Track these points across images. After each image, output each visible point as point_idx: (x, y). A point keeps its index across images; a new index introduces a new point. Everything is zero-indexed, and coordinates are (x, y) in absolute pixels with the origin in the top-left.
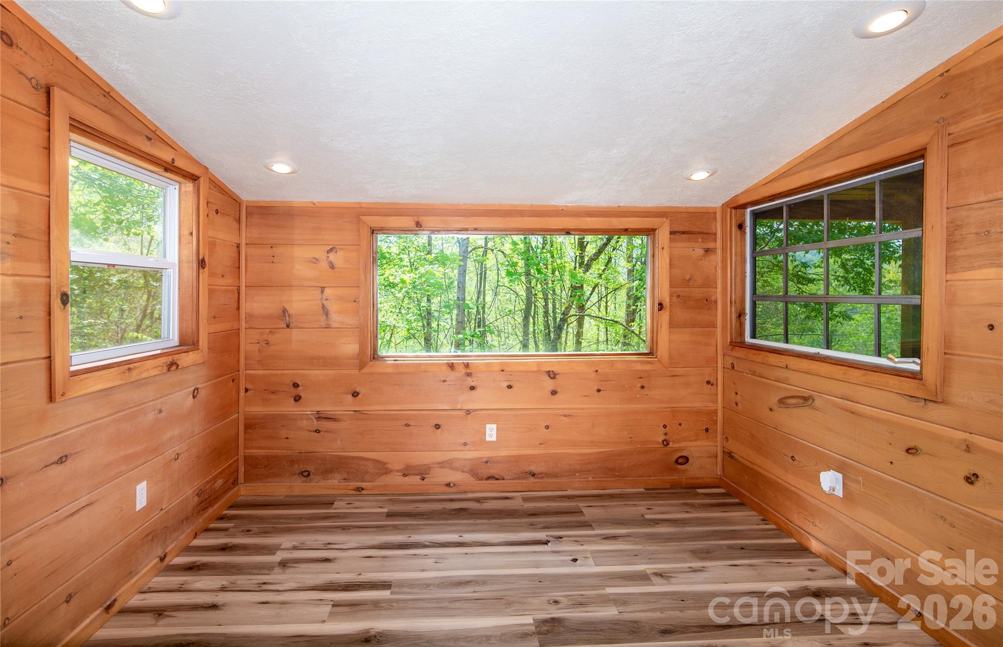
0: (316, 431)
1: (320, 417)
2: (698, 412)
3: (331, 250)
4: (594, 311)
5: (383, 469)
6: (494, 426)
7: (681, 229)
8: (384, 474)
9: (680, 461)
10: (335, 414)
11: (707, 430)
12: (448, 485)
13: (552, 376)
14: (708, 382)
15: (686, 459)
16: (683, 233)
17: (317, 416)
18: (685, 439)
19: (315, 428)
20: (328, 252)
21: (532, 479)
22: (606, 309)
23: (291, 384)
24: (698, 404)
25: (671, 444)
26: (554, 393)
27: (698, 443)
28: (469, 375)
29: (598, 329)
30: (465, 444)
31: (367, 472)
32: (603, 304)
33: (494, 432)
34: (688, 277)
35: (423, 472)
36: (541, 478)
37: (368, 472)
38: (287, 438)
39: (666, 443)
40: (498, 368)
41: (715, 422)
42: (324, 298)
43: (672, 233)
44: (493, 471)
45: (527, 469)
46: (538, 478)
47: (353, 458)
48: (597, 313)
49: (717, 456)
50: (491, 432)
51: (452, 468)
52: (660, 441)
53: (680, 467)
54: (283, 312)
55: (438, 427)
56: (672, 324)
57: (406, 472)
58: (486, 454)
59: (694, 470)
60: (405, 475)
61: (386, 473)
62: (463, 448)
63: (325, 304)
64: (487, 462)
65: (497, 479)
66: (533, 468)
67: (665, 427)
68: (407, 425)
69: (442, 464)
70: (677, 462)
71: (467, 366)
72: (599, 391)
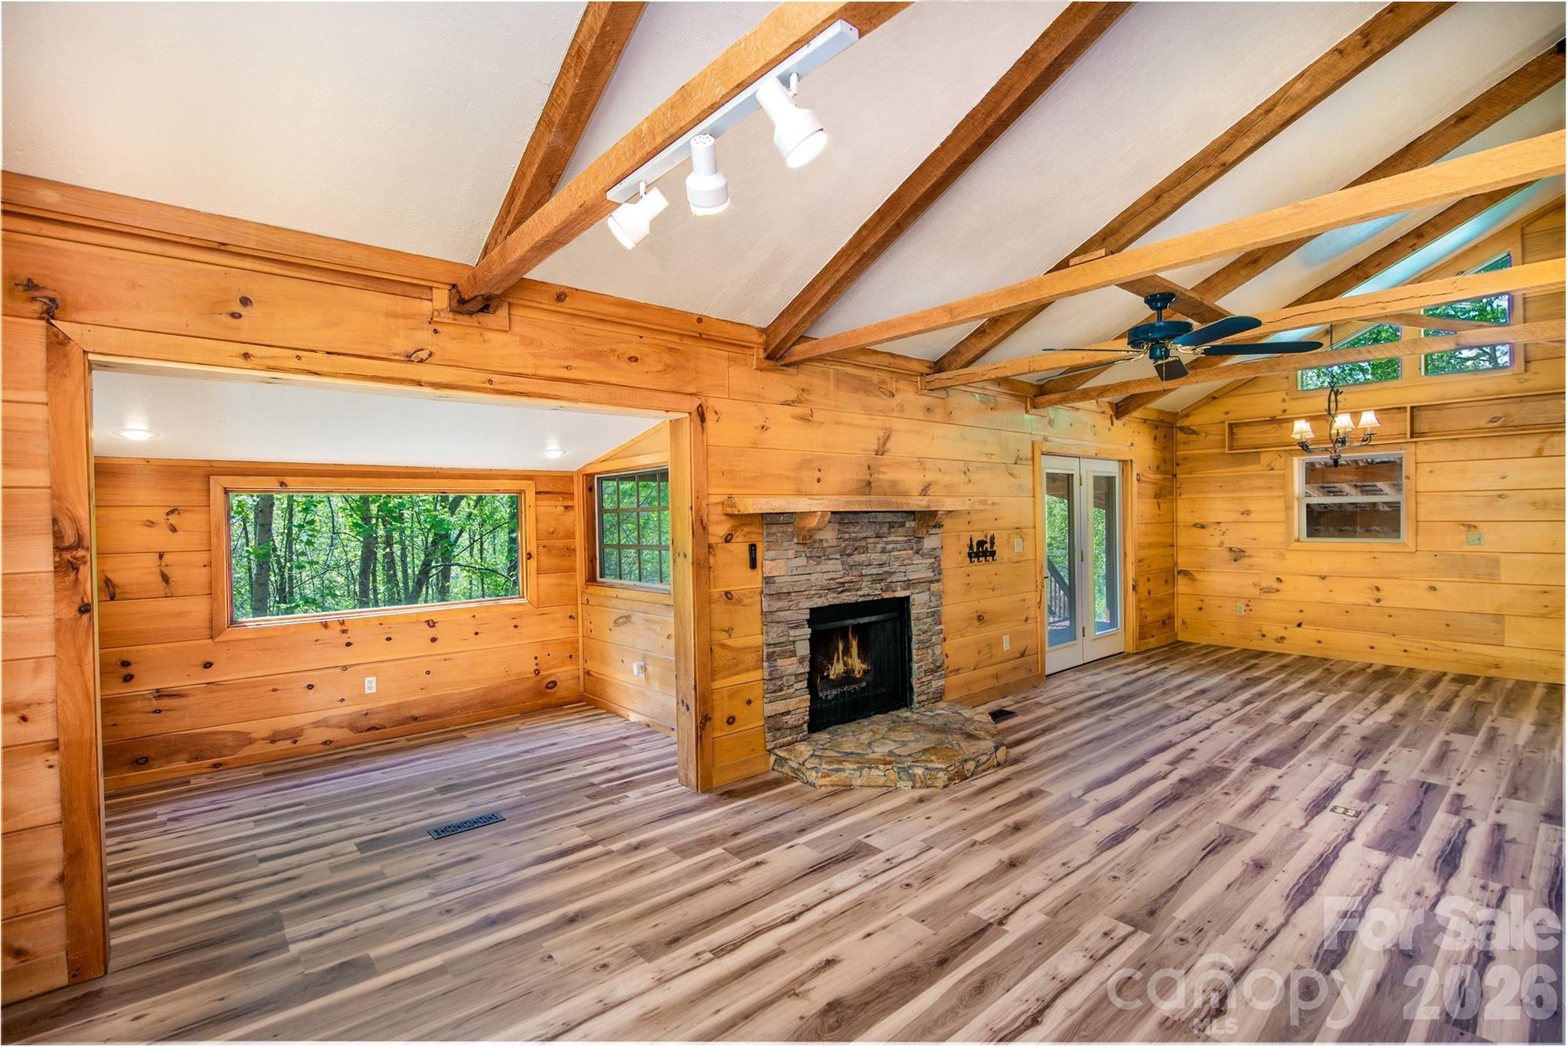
0: (155, 712)
1: (160, 694)
2: (563, 643)
3: (172, 512)
4: (464, 557)
5: (245, 739)
6: (374, 679)
7: (545, 489)
8: (246, 745)
9: (550, 685)
10: (180, 690)
11: (571, 657)
12: (325, 743)
13: (431, 624)
14: (571, 617)
15: (555, 683)
16: (547, 493)
17: (157, 694)
18: (554, 666)
19: (154, 708)
20: (168, 514)
21: (415, 724)
22: (481, 553)
23: (119, 663)
24: (563, 635)
25: (542, 673)
26: (434, 640)
27: (564, 669)
28: (344, 631)
29: (471, 581)
30: (342, 700)
31: (225, 746)
32: (477, 546)
33: (374, 684)
34: (552, 530)
35: (294, 735)
36: (423, 720)
37: (227, 746)
38: (114, 725)
39: (537, 672)
40: (377, 622)
41: (577, 649)
42: (164, 564)
43: (536, 493)
44: (373, 722)
45: (409, 715)
46: (421, 721)
47: (207, 734)
48: (468, 559)
49: (579, 678)
50: (371, 685)
51: (328, 726)
52: (532, 671)
53: (549, 690)
54: (105, 582)
55: (310, 687)
56: (539, 572)
57: (273, 739)
58: (365, 707)
59: (560, 692)
60: (273, 742)
61: (250, 744)
62: (340, 704)
63: (165, 571)
64: (366, 714)
65: (378, 729)
66: (415, 713)
67: (536, 658)
68: (275, 690)
69: (317, 724)
70: (547, 687)
71: (342, 623)
72: (476, 634)
